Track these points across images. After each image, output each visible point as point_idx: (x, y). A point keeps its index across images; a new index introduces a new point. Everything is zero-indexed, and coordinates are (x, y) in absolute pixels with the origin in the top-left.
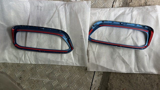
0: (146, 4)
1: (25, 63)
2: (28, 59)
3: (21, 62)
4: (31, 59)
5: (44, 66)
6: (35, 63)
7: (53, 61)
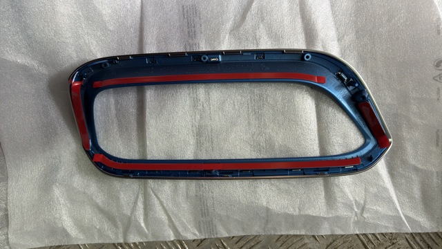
1: (151, 239)
2: (164, 217)
6: (199, 236)
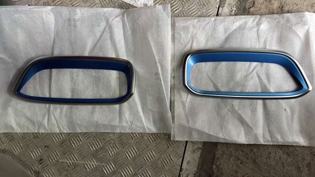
0: (281, 10)
1: (49, 132)
2: (56, 124)
3: (42, 131)
4: (62, 124)
5: (86, 135)
6: (69, 131)
7: (105, 126)
